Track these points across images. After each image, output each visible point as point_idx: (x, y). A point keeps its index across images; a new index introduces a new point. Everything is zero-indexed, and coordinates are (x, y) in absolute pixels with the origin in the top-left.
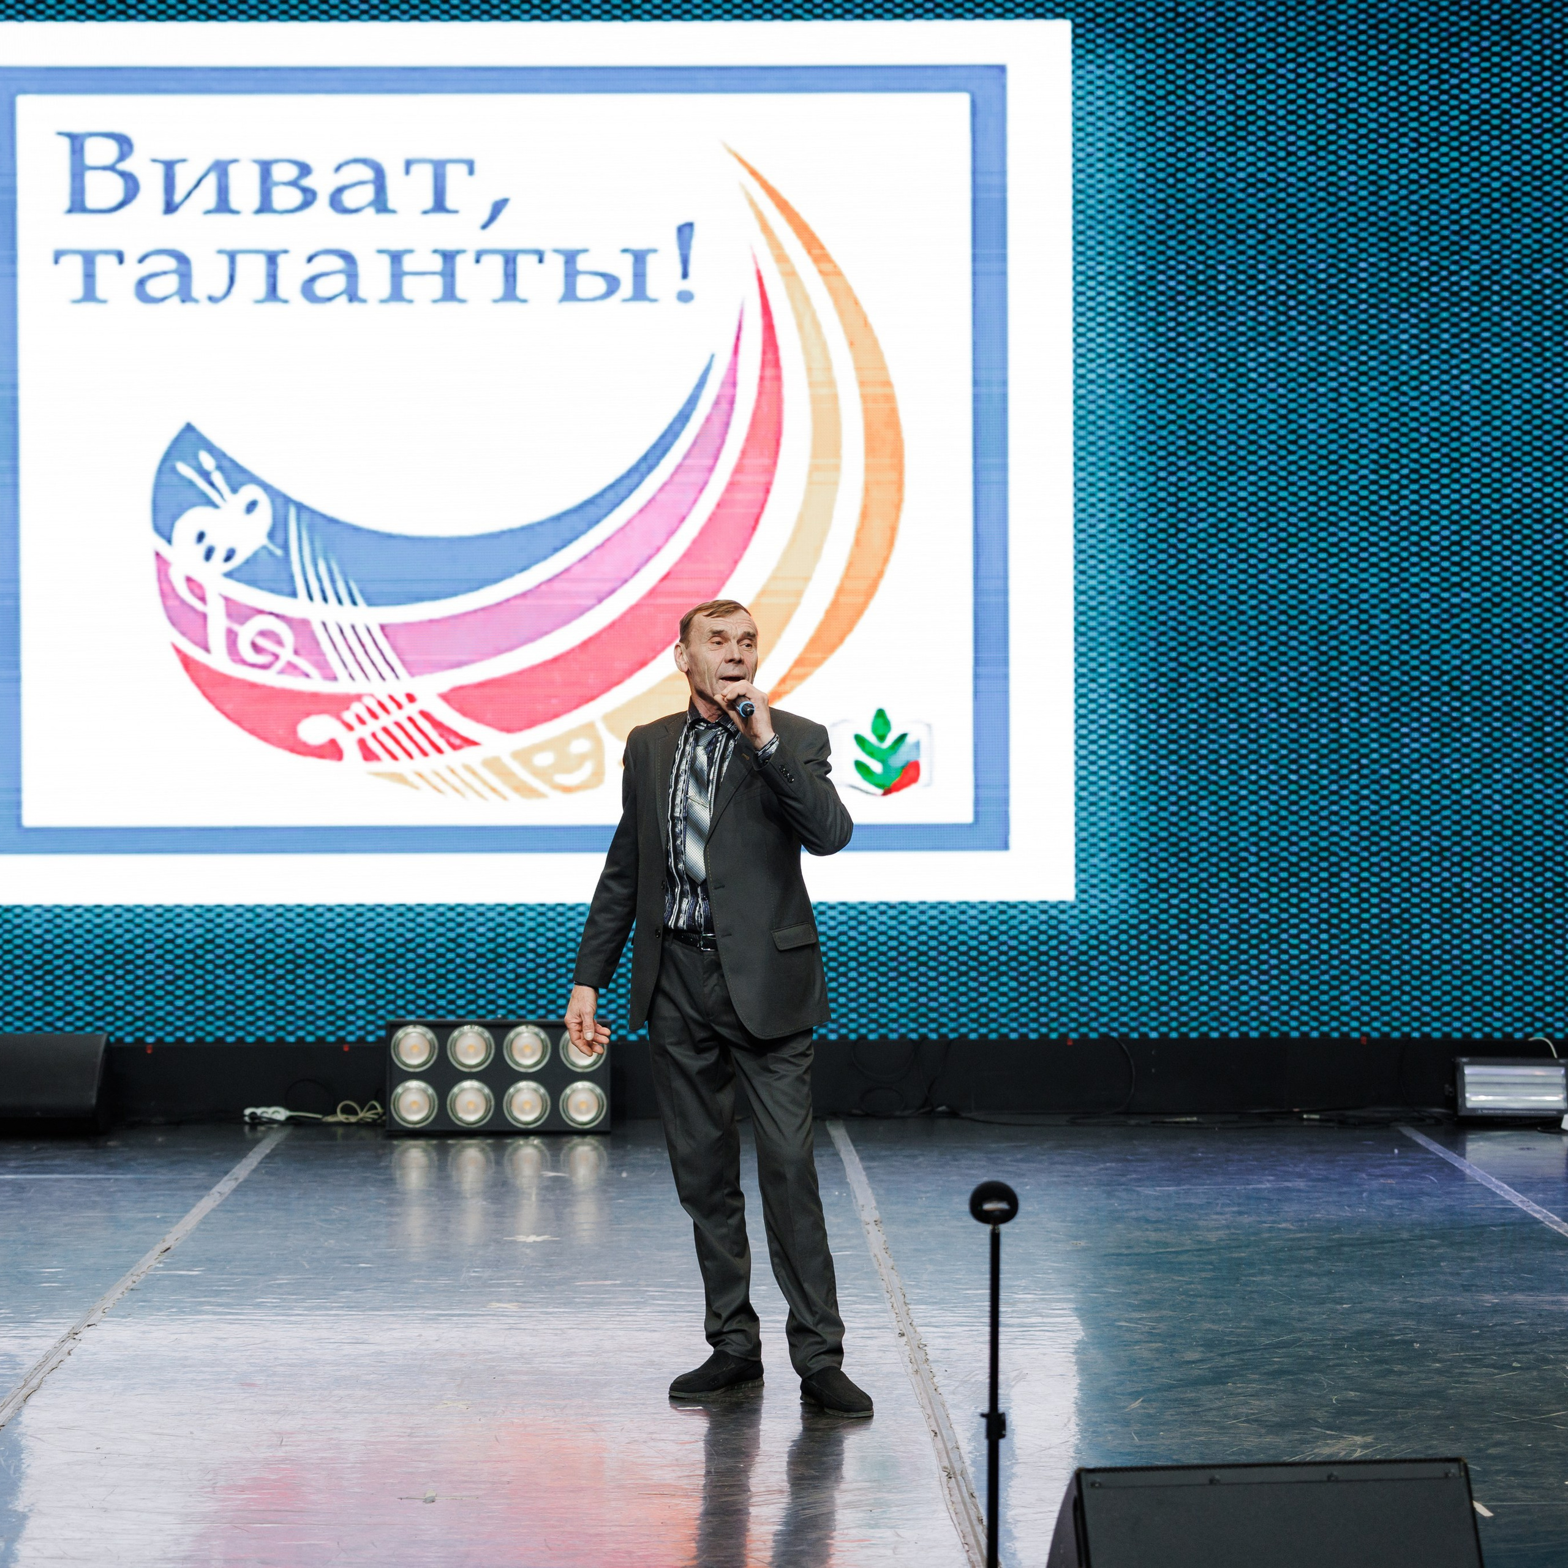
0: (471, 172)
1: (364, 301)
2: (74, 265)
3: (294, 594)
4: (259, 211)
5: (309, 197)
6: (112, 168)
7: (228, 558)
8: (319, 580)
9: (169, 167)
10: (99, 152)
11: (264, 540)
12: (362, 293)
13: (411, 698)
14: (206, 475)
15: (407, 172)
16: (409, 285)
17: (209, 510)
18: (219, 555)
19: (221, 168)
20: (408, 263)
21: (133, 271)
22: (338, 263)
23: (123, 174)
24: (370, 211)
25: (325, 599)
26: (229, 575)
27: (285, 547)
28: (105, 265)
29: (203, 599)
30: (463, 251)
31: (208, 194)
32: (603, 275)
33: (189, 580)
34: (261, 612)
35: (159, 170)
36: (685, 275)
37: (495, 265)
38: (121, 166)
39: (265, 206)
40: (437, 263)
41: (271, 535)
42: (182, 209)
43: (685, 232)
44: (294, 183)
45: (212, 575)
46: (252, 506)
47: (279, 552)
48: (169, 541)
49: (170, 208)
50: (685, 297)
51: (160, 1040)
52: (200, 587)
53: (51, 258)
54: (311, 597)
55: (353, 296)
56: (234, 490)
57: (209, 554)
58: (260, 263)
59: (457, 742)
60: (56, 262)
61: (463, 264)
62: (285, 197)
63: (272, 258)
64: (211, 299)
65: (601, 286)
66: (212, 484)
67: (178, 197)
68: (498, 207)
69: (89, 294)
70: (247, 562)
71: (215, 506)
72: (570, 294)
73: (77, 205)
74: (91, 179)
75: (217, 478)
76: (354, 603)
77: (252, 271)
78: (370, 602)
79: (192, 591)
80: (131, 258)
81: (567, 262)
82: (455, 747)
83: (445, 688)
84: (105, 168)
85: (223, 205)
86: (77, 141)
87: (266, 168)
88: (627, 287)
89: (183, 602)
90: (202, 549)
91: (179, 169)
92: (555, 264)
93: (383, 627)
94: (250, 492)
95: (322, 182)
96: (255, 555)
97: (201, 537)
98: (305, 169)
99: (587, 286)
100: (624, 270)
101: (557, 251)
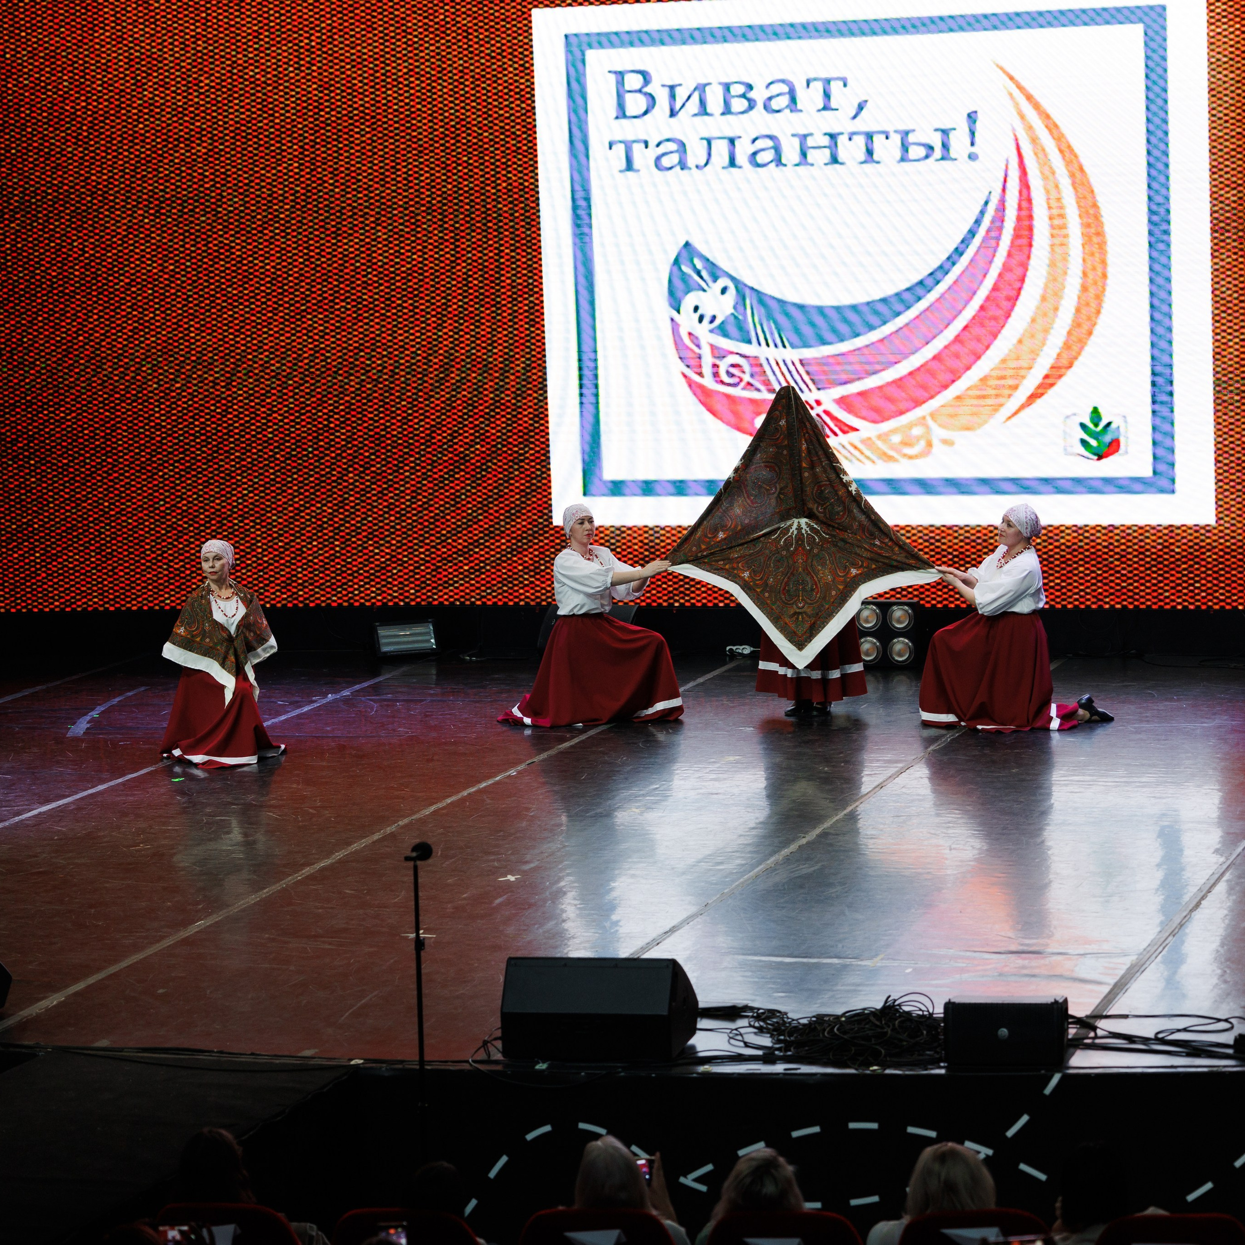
0: (845, 85)
1: (785, 165)
2: (620, 149)
3: (749, 342)
4: (723, 114)
5: (752, 104)
6: (640, 91)
7: (712, 322)
8: (763, 332)
9: (672, 88)
10: (633, 81)
11: (733, 311)
12: (784, 161)
13: (818, 403)
14: (698, 273)
15: (808, 86)
16: (812, 155)
17: (701, 293)
18: (706, 320)
19: (701, 88)
20: (810, 142)
21: (653, 152)
22: (770, 143)
23: (646, 94)
24: (787, 111)
25: (768, 345)
26: (711, 331)
27: (744, 313)
28: (637, 148)
29: (698, 346)
30: (842, 134)
31: (693, 105)
32: (924, 145)
33: (690, 334)
34: (732, 353)
35: (666, 91)
36: (972, 144)
37: (860, 141)
38: (646, 90)
39: (727, 110)
40: (826, 141)
41: (735, 308)
42: (680, 114)
43: (972, 117)
44: (743, 96)
45: (703, 331)
46: (724, 291)
47: (740, 316)
48: (679, 312)
49: (673, 113)
50: (972, 157)
51: (682, 605)
52: (697, 338)
53: (608, 146)
54: (759, 344)
55: (778, 161)
56: (715, 281)
57: (701, 318)
58: (725, 144)
59: (846, 429)
60: (610, 148)
61: (842, 140)
62: (739, 104)
63: (732, 141)
64: (697, 167)
65: (922, 152)
66: (701, 277)
67: (678, 105)
68: (861, 107)
69: (630, 166)
70: (723, 323)
71: (704, 290)
72: (903, 159)
73: (622, 113)
74: (628, 97)
75: (704, 274)
76: (784, 346)
77: (721, 149)
78: (793, 346)
79: (692, 342)
80: (652, 144)
81: (902, 139)
82: (844, 432)
83: (837, 396)
84: (636, 91)
85: (703, 110)
86: (620, 75)
87: (727, 87)
88: (938, 153)
89: (688, 348)
90: (697, 315)
91: (678, 90)
92: (896, 139)
93: (801, 361)
94: (723, 282)
95: (759, 95)
96: (727, 318)
97: (696, 309)
98: (750, 87)
99: (916, 152)
100: (936, 140)
101: (896, 131)
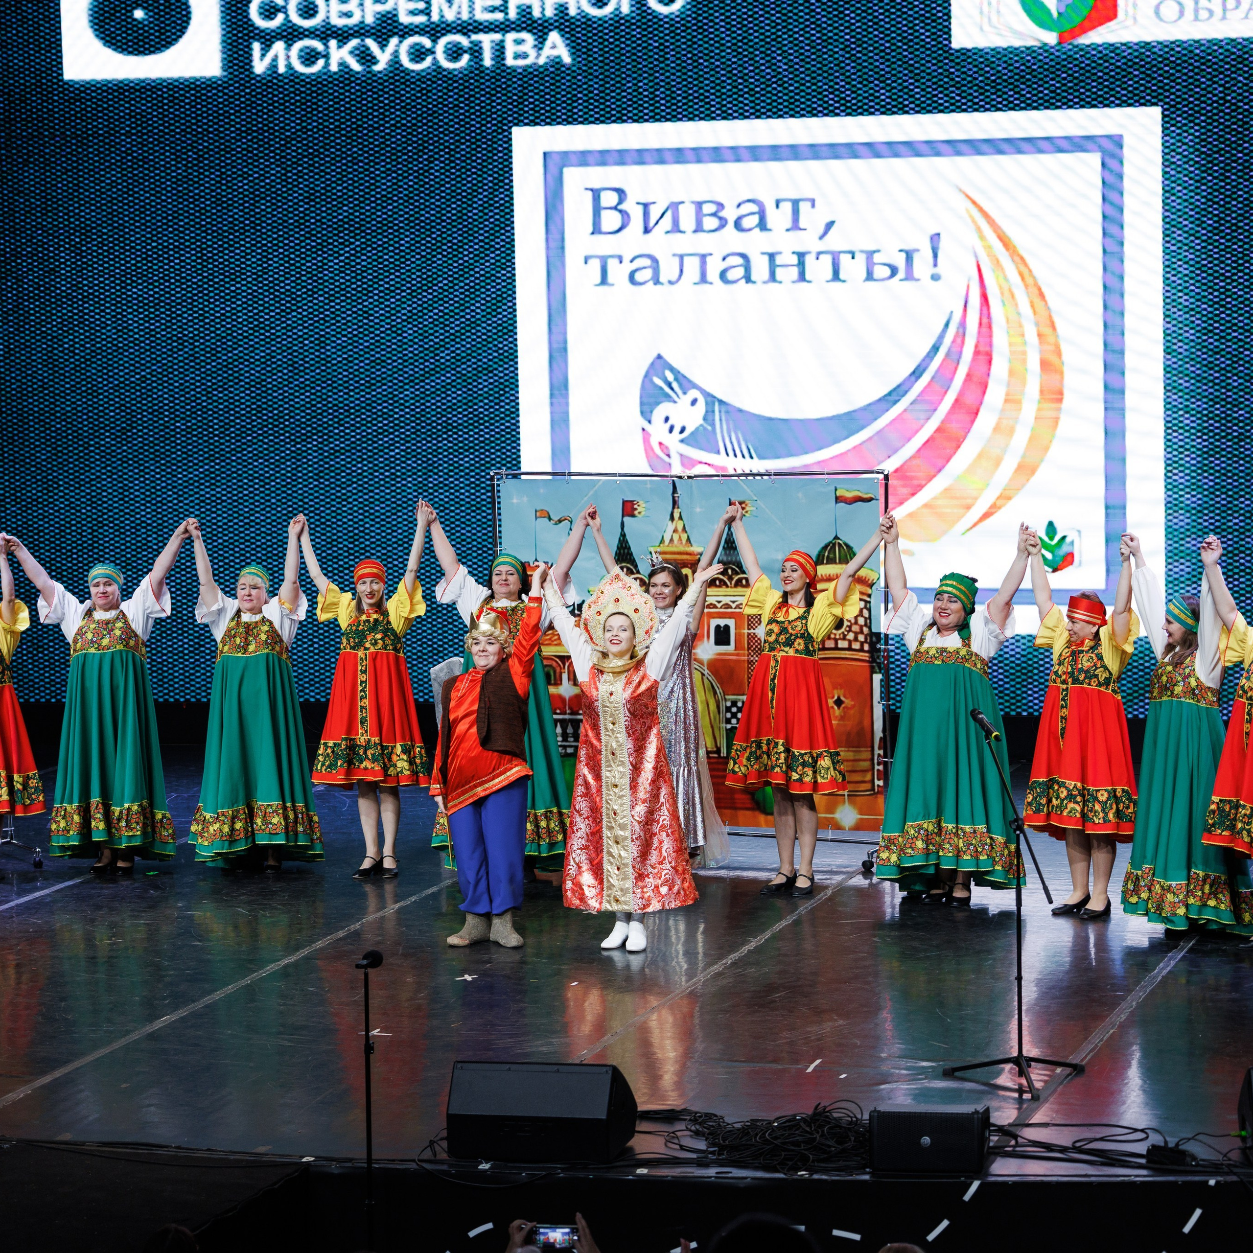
0: (813, 206)
1: (754, 282)
2: (595, 264)
3: (718, 452)
4: (695, 231)
5: (723, 223)
6: (615, 208)
7: (683, 430)
8: (732, 443)
9: (646, 206)
10: (609, 199)
11: (701, 422)
12: (753, 278)
14: (670, 385)
15: (777, 206)
16: (780, 273)
17: (671, 404)
18: (677, 429)
19: (674, 206)
20: (779, 260)
21: (628, 267)
22: (740, 261)
23: (620, 211)
24: (757, 230)
25: (735, 456)
26: (682, 441)
27: (713, 425)
28: (612, 264)
29: (669, 456)
30: (809, 253)
31: (667, 223)
32: (889, 266)
33: (660, 444)
34: (700, 463)
35: (640, 208)
36: (935, 265)
37: (827, 260)
38: (619, 207)
39: (699, 229)
40: (794, 260)
41: (705, 419)
42: (654, 231)
43: (935, 238)
44: (714, 215)
45: (673, 441)
46: (694, 402)
47: (709, 428)
48: (650, 422)
49: (647, 230)
50: (935, 278)
52: (667, 448)
53: (583, 260)
54: (727, 454)
55: (748, 279)
56: (685, 393)
57: (671, 430)
58: (696, 261)
60: (586, 263)
61: (809, 260)
62: (710, 223)
63: (703, 258)
64: (670, 282)
65: (887, 272)
66: (672, 389)
67: (652, 222)
68: (830, 225)
69: (604, 281)
70: (692, 433)
71: (675, 402)
72: (870, 276)
73: (597, 229)
74: (604, 214)
75: (675, 385)
76: (752, 457)
77: (692, 266)
78: (761, 457)
79: (662, 451)
80: (626, 259)
81: (868, 258)
84: (610, 208)
85: (676, 228)
86: (596, 194)
87: (699, 205)
88: (901, 274)
89: (658, 457)
90: (667, 426)
91: (652, 207)
92: (861, 259)
94: (693, 393)
95: (730, 214)
96: (697, 429)
97: (667, 419)
98: (721, 206)
99: (881, 272)
100: (900, 261)
101: (862, 251)
